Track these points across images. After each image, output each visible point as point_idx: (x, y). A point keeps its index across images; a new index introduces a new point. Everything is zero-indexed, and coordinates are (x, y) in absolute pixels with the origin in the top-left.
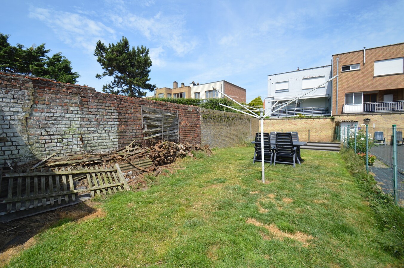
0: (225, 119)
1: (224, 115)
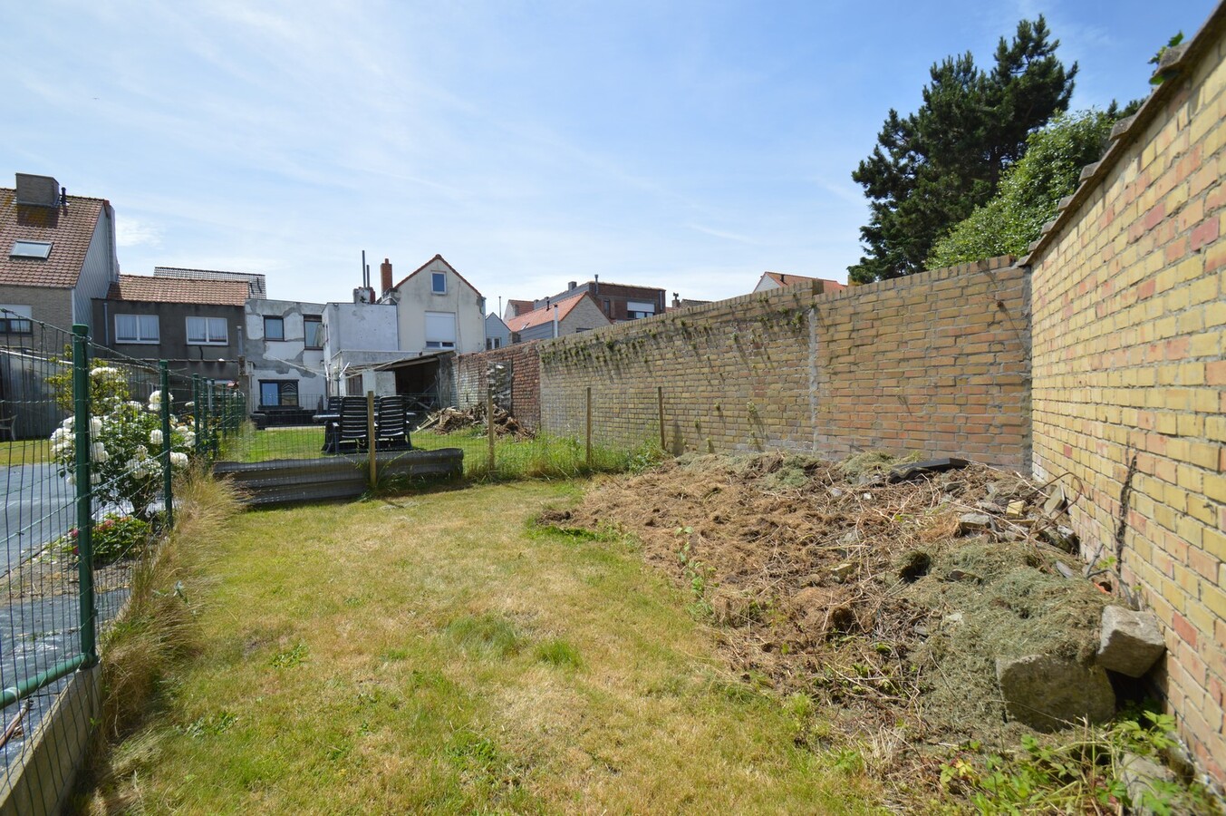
0: (601, 354)
1: (594, 342)
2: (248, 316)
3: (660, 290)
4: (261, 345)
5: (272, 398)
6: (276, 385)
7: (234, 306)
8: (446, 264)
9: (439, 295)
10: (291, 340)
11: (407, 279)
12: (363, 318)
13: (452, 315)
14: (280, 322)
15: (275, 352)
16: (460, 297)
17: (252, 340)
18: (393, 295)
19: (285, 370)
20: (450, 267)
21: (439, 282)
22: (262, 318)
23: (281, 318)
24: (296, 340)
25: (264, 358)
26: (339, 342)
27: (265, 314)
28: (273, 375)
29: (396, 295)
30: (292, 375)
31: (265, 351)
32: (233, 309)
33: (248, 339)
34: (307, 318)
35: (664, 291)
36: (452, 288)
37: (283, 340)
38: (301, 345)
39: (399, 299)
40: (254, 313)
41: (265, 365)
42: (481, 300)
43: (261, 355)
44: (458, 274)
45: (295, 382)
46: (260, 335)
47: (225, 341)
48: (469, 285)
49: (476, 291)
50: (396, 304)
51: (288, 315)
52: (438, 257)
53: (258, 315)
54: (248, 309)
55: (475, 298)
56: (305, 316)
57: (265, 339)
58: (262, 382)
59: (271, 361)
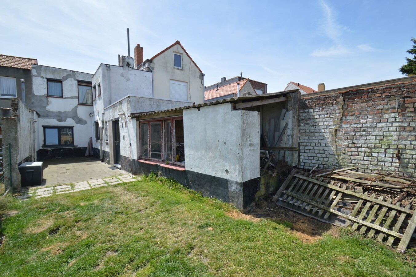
2: (34, 78)
3: (265, 84)
4: (45, 101)
5: (53, 139)
6: (57, 130)
7: (22, 68)
8: (183, 48)
9: (179, 69)
10: (68, 98)
11: (159, 54)
12: (129, 79)
13: (185, 84)
14: (59, 84)
15: (55, 105)
16: (190, 72)
17: (37, 96)
18: (149, 65)
19: (63, 119)
20: (185, 51)
21: (178, 60)
22: (46, 80)
23: (60, 82)
24: (72, 98)
25: (47, 109)
26: (110, 96)
27: (48, 77)
28: (54, 122)
29: (152, 65)
30: (69, 122)
31: (48, 104)
32: (21, 71)
33: (34, 95)
34: (80, 83)
35: (267, 84)
36: (186, 65)
37: (62, 97)
38: (76, 102)
39: (153, 68)
40: (39, 75)
41: (48, 115)
42: (202, 76)
43: (45, 107)
44: (189, 57)
45: (71, 128)
46: (43, 92)
47: (15, 96)
48: (195, 64)
49: (199, 69)
50: (151, 72)
51: (66, 79)
52: (178, 43)
53: (42, 77)
54: (34, 72)
55: (198, 74)
56: (79, 81)
57: (48, 96)
58: (45, 127)
59: (53, 112)
